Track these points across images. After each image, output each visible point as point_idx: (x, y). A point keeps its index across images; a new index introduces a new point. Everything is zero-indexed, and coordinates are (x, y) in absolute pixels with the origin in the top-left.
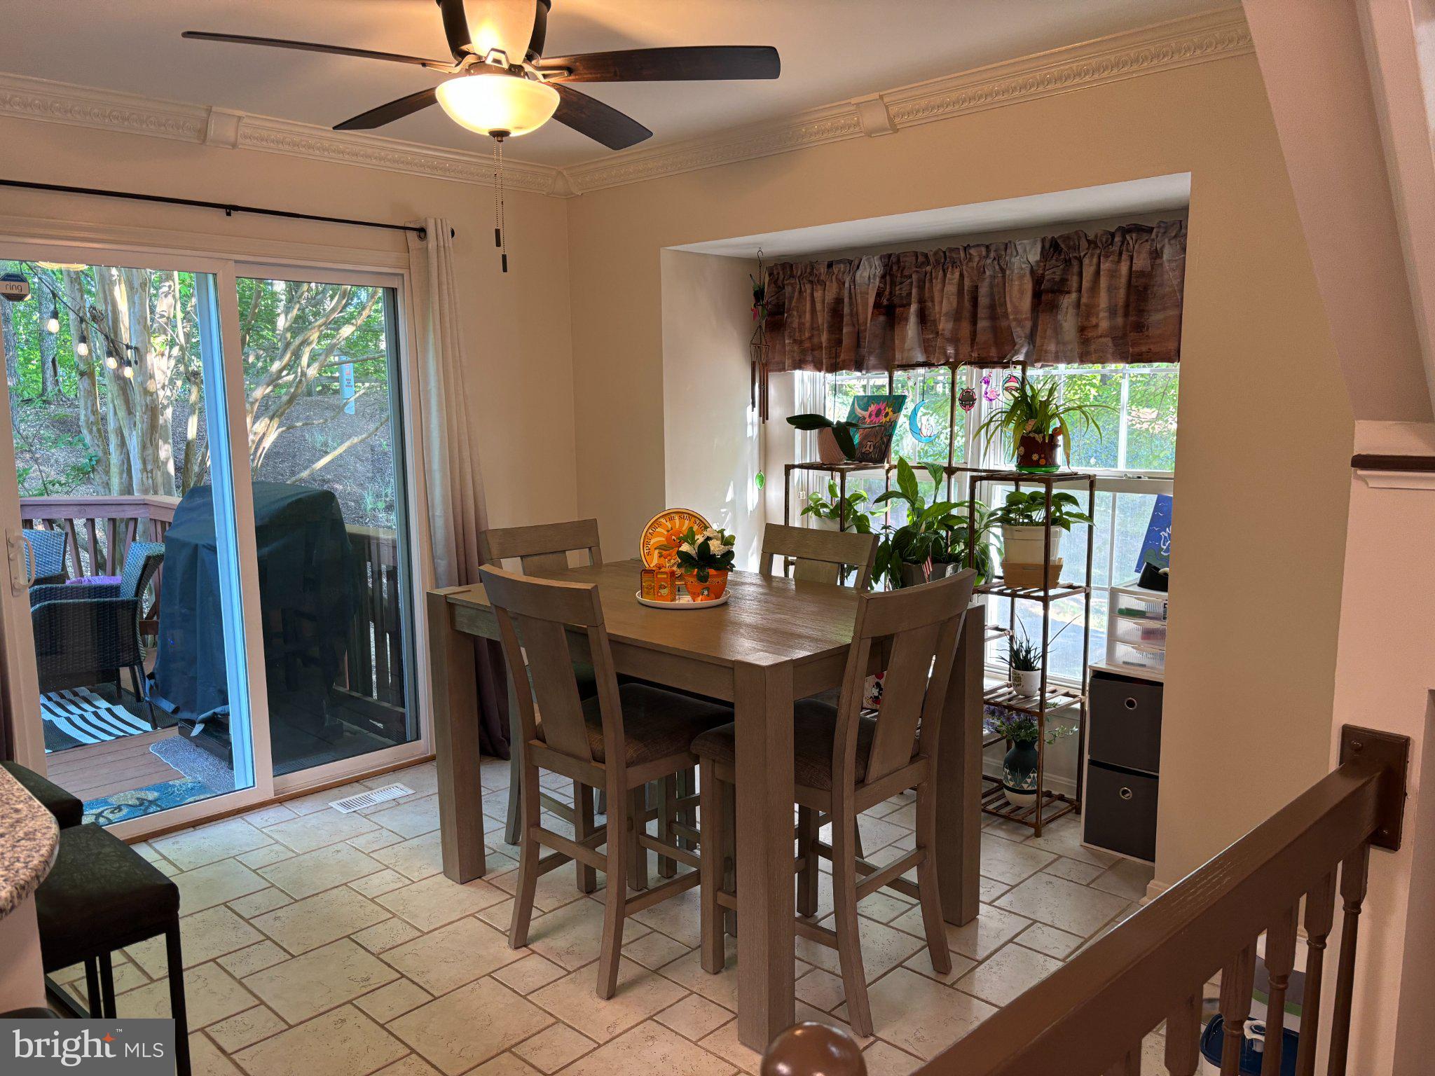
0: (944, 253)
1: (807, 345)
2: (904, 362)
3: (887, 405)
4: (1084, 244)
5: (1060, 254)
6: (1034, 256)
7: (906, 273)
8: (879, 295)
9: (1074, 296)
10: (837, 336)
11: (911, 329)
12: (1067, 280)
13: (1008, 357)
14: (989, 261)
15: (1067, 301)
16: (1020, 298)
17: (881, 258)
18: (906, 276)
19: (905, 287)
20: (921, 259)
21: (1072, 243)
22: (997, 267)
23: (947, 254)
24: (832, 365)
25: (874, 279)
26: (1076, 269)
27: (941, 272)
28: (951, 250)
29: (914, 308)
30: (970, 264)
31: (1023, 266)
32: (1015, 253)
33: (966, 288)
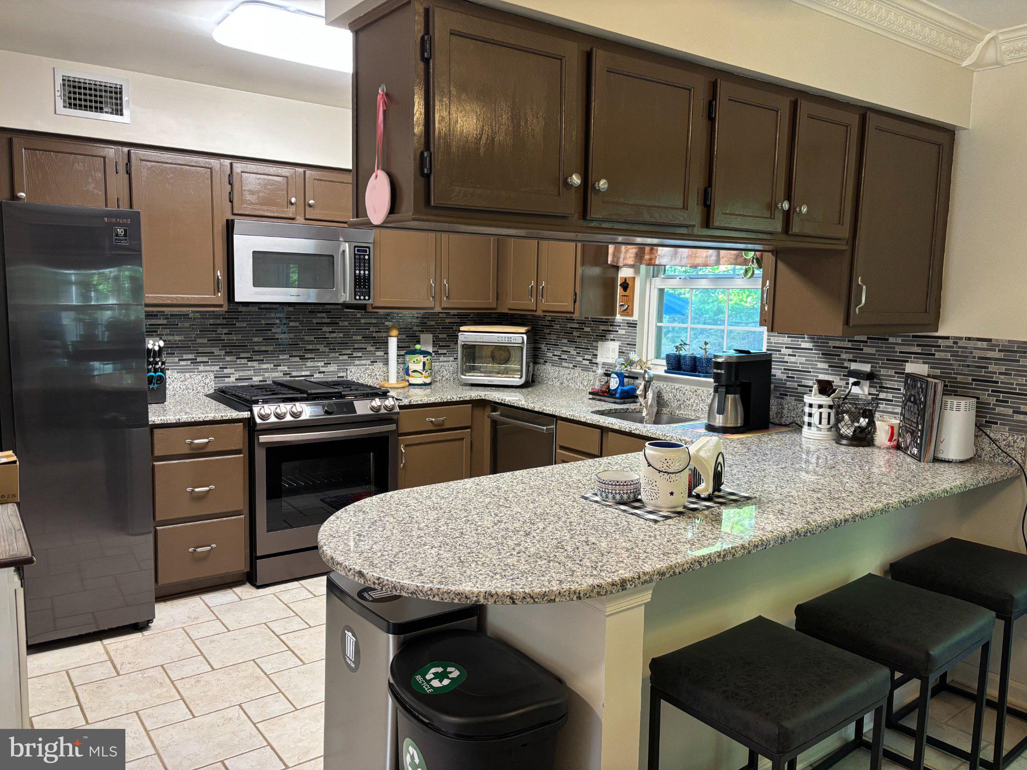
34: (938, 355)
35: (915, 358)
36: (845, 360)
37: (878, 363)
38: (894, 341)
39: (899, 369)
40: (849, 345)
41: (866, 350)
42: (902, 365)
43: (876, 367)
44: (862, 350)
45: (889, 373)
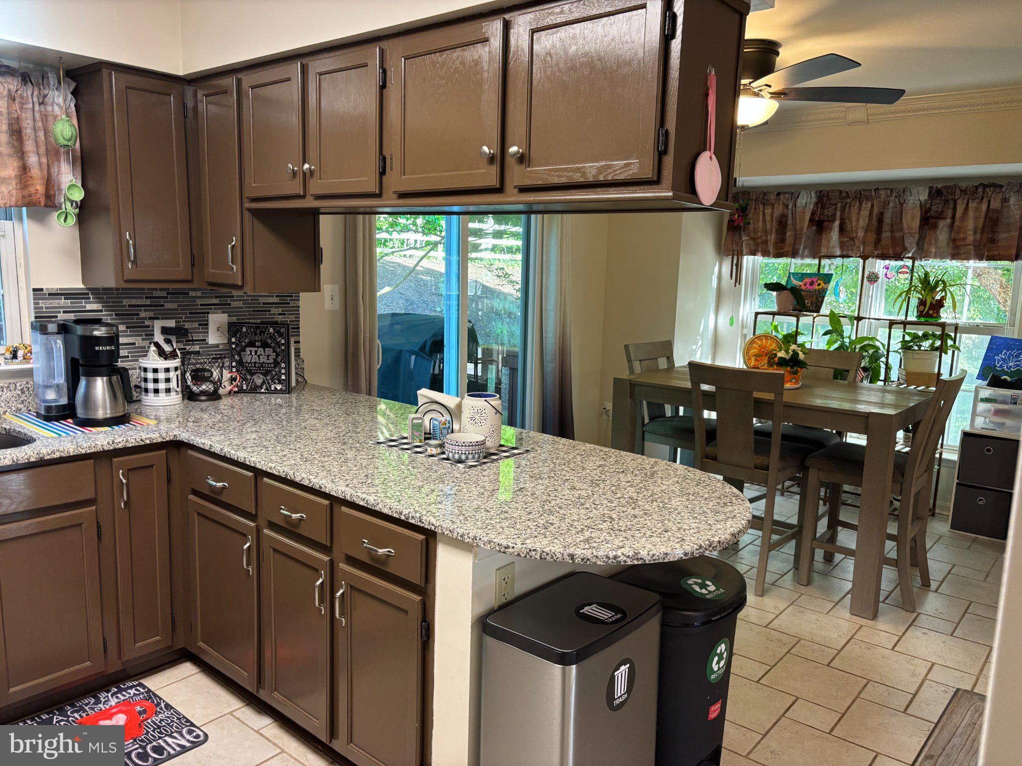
0: (860, 192)
1: (759, 241)
2: (829, 254)
3: (819, 279)
4: (958, 192)
5: (941, 196)
6: (924, 196)
7: (833, 202)
8: (813, 214)
9: (948, 221)
10: (781, 237)
11: (835, 235)
12: (944, 211)
13: (903, 254)
14: (893, 198)
15: (944, 224)
16: (912, 220)
17: (816, 192)
18: (832, 204)
19: (831, 210)
20: (844, 194)
21: (950, 191)
22: (898, 202)
23: (862, 192)
24: (777, 253)
25: (810, 204)
26: (951, 206)
27: (858, 203)
28: (865, 190)
29: (837, 223)
30: (879, 199)
31: (916, 202)
32: (909, 194)
33: (875, 213)
34: (233, 304)
35: (215, 309)
36: (145, 318)
37: (182, 318)
38: (195, 295)
39: (202, 321)
40: (148, 302)
41: (167, 306)
42: (205, 317)
43: (180, 322)
44: (163, 306)
45: (193, 326)
